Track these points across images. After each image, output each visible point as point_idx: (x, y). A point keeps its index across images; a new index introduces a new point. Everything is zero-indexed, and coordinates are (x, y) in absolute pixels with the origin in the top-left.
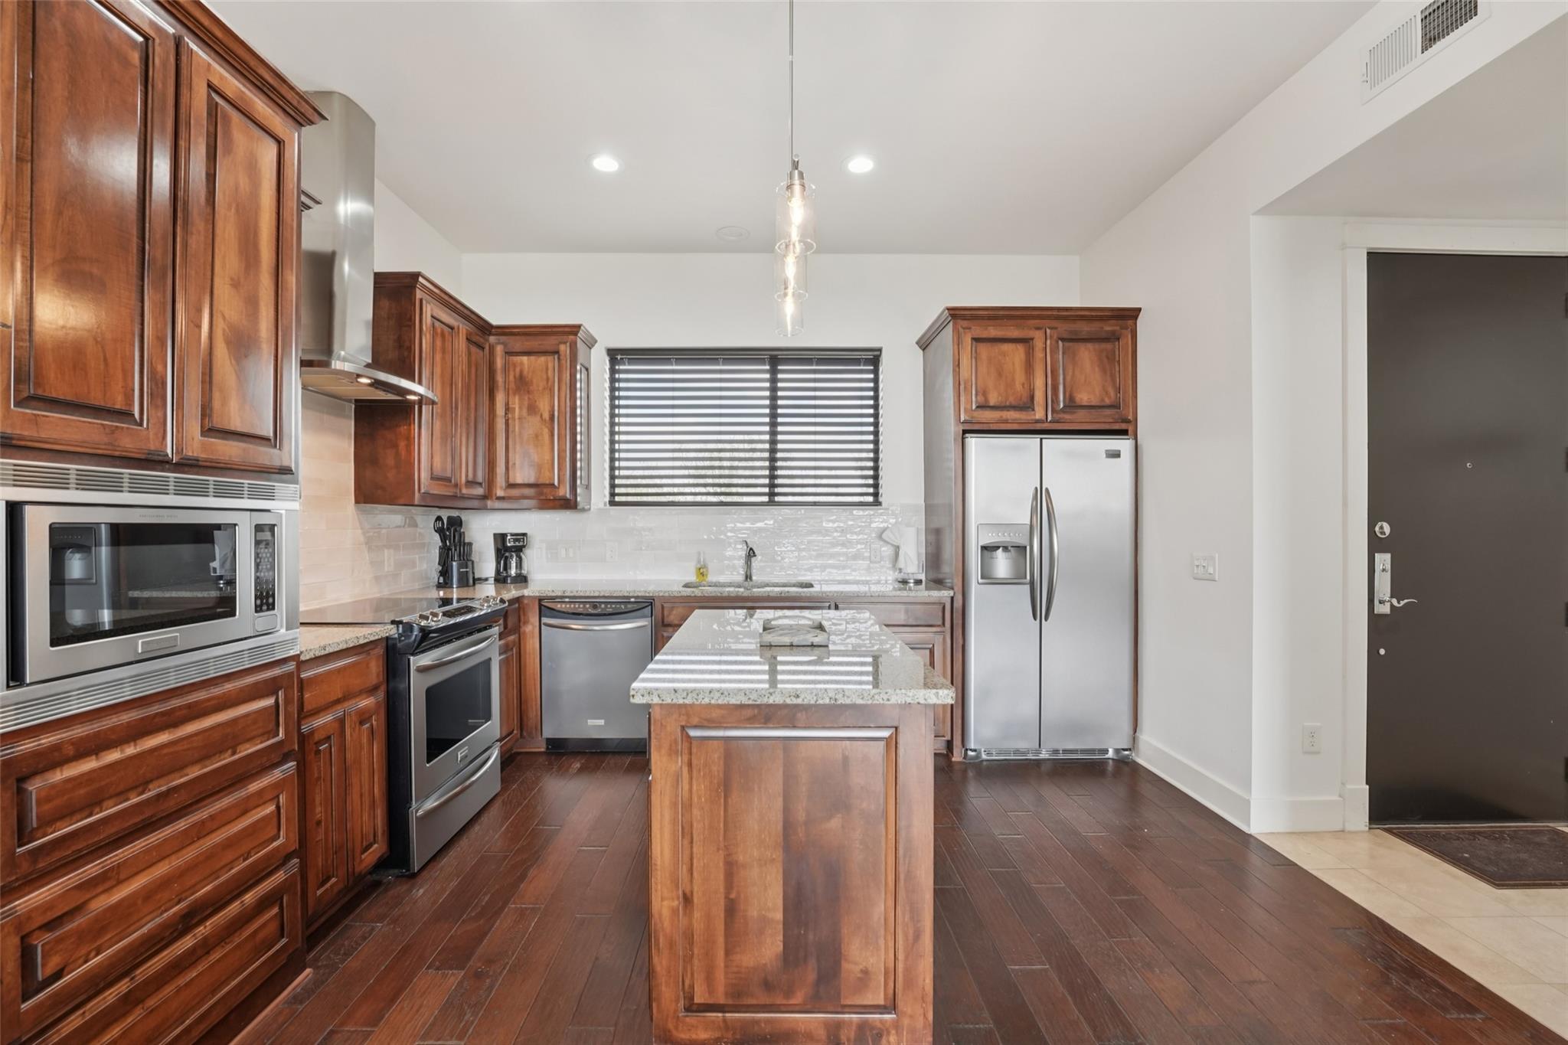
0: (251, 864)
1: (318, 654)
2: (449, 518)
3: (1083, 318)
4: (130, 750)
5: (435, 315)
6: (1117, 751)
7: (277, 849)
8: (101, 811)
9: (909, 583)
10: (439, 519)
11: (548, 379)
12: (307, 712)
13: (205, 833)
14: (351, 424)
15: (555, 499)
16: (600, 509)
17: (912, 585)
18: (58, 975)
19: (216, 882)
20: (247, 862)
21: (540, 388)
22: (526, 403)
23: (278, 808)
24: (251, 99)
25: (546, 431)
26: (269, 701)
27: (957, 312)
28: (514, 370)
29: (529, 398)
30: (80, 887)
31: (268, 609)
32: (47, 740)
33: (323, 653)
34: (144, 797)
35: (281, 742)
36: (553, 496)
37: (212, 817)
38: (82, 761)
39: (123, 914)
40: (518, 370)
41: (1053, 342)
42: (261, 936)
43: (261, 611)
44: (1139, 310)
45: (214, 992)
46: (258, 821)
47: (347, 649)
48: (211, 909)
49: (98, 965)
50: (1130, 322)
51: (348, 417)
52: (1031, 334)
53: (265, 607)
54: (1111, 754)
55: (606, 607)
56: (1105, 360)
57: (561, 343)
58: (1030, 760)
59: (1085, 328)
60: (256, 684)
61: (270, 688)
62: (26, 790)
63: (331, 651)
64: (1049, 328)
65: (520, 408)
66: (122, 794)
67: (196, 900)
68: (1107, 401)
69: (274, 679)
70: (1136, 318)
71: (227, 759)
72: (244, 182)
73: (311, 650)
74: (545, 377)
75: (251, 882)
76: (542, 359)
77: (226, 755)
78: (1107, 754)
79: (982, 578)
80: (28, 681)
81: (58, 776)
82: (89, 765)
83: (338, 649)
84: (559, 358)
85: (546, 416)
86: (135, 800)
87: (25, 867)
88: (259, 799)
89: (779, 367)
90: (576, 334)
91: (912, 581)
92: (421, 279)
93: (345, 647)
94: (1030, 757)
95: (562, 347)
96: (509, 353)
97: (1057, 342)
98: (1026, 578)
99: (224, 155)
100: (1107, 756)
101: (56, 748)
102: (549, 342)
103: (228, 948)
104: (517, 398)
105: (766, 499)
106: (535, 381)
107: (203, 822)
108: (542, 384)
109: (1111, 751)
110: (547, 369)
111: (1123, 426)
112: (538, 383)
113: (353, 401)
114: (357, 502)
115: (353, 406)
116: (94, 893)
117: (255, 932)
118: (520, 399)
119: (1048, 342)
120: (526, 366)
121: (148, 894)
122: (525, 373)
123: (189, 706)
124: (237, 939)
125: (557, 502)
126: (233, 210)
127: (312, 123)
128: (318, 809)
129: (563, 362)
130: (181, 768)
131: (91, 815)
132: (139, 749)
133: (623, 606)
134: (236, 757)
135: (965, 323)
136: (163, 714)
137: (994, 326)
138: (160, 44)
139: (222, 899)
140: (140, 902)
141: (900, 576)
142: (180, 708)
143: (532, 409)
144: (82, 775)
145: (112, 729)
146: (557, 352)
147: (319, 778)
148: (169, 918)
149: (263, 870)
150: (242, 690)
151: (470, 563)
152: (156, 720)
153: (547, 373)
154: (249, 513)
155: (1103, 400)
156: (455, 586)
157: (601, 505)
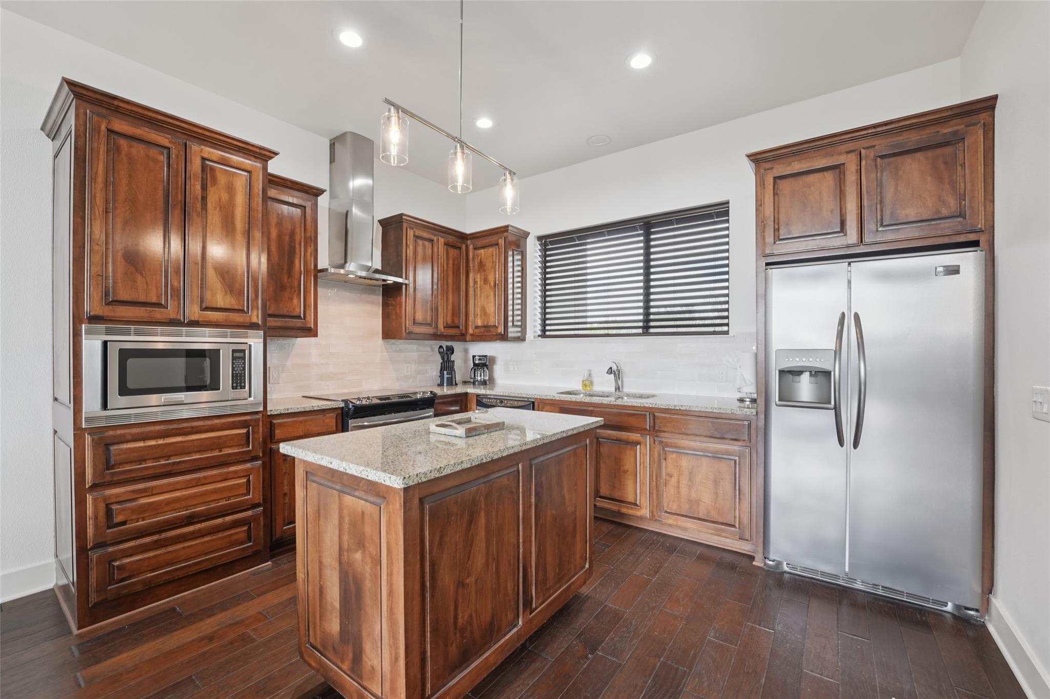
0: (230, 503)
1: (282, 412)
2: (447, 347)
3: (909, 128)
4: (161, 442)
5: (417, 234)
6: (958, 607)
7: (247, 500)
8: (146, 464)
9: (746, 401)
10: (441, 347)
11: (493, 261)
12: (277, 439)
13: (201, 483)
14: (380, 299)
15: (496, 335)
16: (531, 340)
17: (748, 403)
18: (124, 523)
19: (207, 507)
20: (227, 502)
21: (490, 268)
22: (483, 277)
23: (249, 481)
24: (228, 158)
25: (492, 293)
26: (244, 431)
27: (758, 157)
28: (478, 259)
29: (484, 275)
30: (133, 492)
31: (241, 388)
32: (119, 432)
33: (286, 412)
34: (167, 462)
35: (250, 451)
36: (495, 332)
37: (205, 478)
38: (136, 442)
39: (154, 508)
40: (479, 258)
41: (869, 162)
42: (235, 537)
43: (236, 389)
44: (995, 97)
45: (206, 554)
46: (234, 485)
47: (305, 412)
48: (204, 518)
49: (142, 525)
50: (984, 116)
51: (378, 295)
52: (841, 159)
53: (239, 387)
54: (949, 607)
55: (507, 403)
56: (942, 166)
57: (499, 238)
58: (840, 585)
59: (913, 138)
60: (233, 422)
61: (245, 425)
62: (110, 450)
63: (293, 411)
64: (863, 148)
65: (481, 281)
66: (157, 459)
67: (195, 512)
68: (945, 212)
69: (246, 421)
70: (993, 108)
71: (216, 453)
72: (225, 196)
73: (278, 410)
74: (491, 260)
75: (230, 511)
76: (491, 250)
77: (216, 452)
78: (946, 606)
79: (780, 400)
80: (108, 408)
81: (125, 446)
82: (141, 444)
83: (298, 411)
84: (499, 248)
85: (492, 284)
86: (162, 462)
87: (108, 478)
88: (236, 475)
89: (652, 230)
90: (507, 231)
91: (748, 400)
92: (404, 217)
93: (303, 410)
94: (841, 582)
95: (500, 241)
96: (476, 248)
97: (876, 161)
98: (830, 403)
99: (212, 186)
100: (944, 609)
101: (123, 435)
102: (493, 239)
103: (214, 537)
104: (479, 274)
105: (640, 331)
106: (487, 263)
107: (199, 479)
108: (490, 265)
109: (950, 604)
110: (493, 255)
111: (972, 237)
112: (489, 264)
113: (381, 286)
114: (383, 338)
115: (381, 289)
116: (139, 496)
117: (231, 535)
118: (480, 275)
119: (863, 163)
120: (483, 255)
121: (168, 502)
122: (483, 260)
123: (192, 427)
124: (220, 535)
125: (498, 336)
126: (218, 210)
127: (271, 158)
128: (286, 487)
129: (501, 250)
130: (188, 453)
131: (140, 464)
132: (165, 442)
133: (516, 403)
134: (221, 453)
135: (768, 165)
136: (177, 429)
137: (798, 160)
138: (175, 149)
139: (210, 515)
140: (163, 505)
141: (739, 396)
142: (187, 427)
143: (486, 281)
144: (135, 448)
145: (151, 432)
146: (498, 244)
147: (285, 473)
148: (179, 515)
149: (237, 508)
150: (224, 424)
151: (453, 372)
152: (174, 431)
153: (493, 258)
154: (228, 344)
155: (938, 212)
156: (445, 385)
157: (532, 338)
